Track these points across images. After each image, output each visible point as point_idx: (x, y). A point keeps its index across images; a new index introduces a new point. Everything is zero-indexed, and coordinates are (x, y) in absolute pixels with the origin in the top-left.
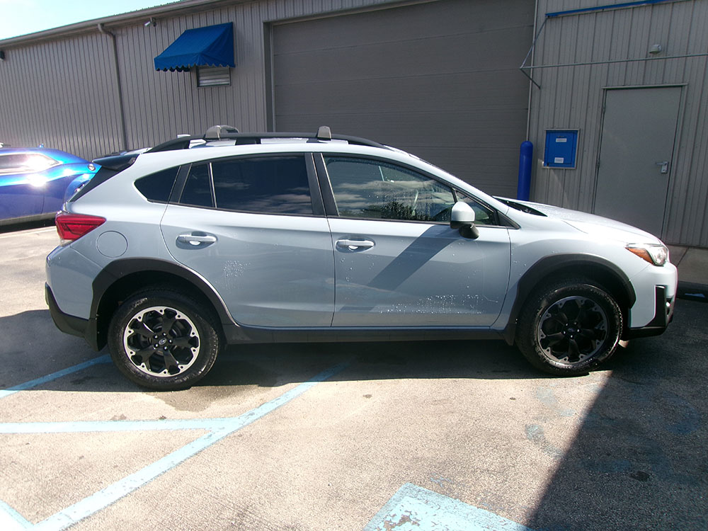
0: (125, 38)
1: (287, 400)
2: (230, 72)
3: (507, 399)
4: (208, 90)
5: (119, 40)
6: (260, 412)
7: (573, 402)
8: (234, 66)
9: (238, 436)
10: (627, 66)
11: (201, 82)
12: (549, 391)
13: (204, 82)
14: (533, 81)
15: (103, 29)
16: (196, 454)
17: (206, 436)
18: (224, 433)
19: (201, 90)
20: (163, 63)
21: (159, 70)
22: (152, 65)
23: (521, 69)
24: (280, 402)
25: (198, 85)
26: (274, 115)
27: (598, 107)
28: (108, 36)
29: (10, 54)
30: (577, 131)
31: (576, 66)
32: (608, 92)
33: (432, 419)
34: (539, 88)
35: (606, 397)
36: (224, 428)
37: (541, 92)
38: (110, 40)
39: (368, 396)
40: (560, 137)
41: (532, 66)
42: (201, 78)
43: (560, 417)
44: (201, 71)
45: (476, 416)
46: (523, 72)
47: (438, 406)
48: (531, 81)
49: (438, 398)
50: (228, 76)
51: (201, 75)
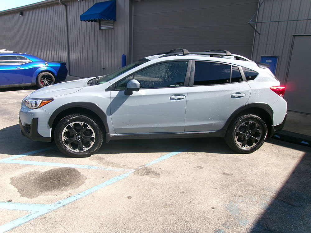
0: (70, 7)
1: (84, 195)
2: (114, 23)
3: (210, 208)
4: (104, 31)
5: (68, 7)
6: (64, 202)
7: (249, 214)
8: (116, 20)
9: (43, 218)
10: (307, 22)
11: (101, 27)
12: (236, 205)
13: (103, 27)
14: (256, 31)
15: (61, 2)
16: (12, 229)
17: (25, 216)
18: (37, 215)
19: (101, 31)
20: (84, 18)
21: (82, 21)
22: (79, 19)
23: (249, 23)
24: (79, 197)
25: (100, 29)
26: (132, 44)
27: (290, 45)
28: (64, 6)
29: (25, 13)
30: (277, 57)
31: (271, 23)
32: (295, 37)
33: (160, 218)
34: (259, 34)
35: (271, 214)
36: (39, 211)
37: (260, 36)
38: (64, 7)
39: (129, 198)
40: (268, 60)
41: (256, 22)
42: (101, 26)
43: (238, 225)
44: (101, 22)
45: (187, 218)
46: (250, 25)
47: (167, 209)
48: (255, 31)
49: (169, 203)
50: (113, 25)
51: (101, 24)
